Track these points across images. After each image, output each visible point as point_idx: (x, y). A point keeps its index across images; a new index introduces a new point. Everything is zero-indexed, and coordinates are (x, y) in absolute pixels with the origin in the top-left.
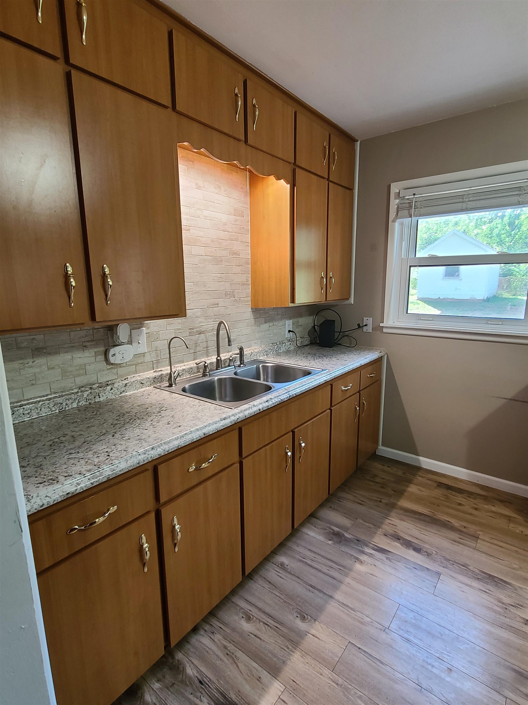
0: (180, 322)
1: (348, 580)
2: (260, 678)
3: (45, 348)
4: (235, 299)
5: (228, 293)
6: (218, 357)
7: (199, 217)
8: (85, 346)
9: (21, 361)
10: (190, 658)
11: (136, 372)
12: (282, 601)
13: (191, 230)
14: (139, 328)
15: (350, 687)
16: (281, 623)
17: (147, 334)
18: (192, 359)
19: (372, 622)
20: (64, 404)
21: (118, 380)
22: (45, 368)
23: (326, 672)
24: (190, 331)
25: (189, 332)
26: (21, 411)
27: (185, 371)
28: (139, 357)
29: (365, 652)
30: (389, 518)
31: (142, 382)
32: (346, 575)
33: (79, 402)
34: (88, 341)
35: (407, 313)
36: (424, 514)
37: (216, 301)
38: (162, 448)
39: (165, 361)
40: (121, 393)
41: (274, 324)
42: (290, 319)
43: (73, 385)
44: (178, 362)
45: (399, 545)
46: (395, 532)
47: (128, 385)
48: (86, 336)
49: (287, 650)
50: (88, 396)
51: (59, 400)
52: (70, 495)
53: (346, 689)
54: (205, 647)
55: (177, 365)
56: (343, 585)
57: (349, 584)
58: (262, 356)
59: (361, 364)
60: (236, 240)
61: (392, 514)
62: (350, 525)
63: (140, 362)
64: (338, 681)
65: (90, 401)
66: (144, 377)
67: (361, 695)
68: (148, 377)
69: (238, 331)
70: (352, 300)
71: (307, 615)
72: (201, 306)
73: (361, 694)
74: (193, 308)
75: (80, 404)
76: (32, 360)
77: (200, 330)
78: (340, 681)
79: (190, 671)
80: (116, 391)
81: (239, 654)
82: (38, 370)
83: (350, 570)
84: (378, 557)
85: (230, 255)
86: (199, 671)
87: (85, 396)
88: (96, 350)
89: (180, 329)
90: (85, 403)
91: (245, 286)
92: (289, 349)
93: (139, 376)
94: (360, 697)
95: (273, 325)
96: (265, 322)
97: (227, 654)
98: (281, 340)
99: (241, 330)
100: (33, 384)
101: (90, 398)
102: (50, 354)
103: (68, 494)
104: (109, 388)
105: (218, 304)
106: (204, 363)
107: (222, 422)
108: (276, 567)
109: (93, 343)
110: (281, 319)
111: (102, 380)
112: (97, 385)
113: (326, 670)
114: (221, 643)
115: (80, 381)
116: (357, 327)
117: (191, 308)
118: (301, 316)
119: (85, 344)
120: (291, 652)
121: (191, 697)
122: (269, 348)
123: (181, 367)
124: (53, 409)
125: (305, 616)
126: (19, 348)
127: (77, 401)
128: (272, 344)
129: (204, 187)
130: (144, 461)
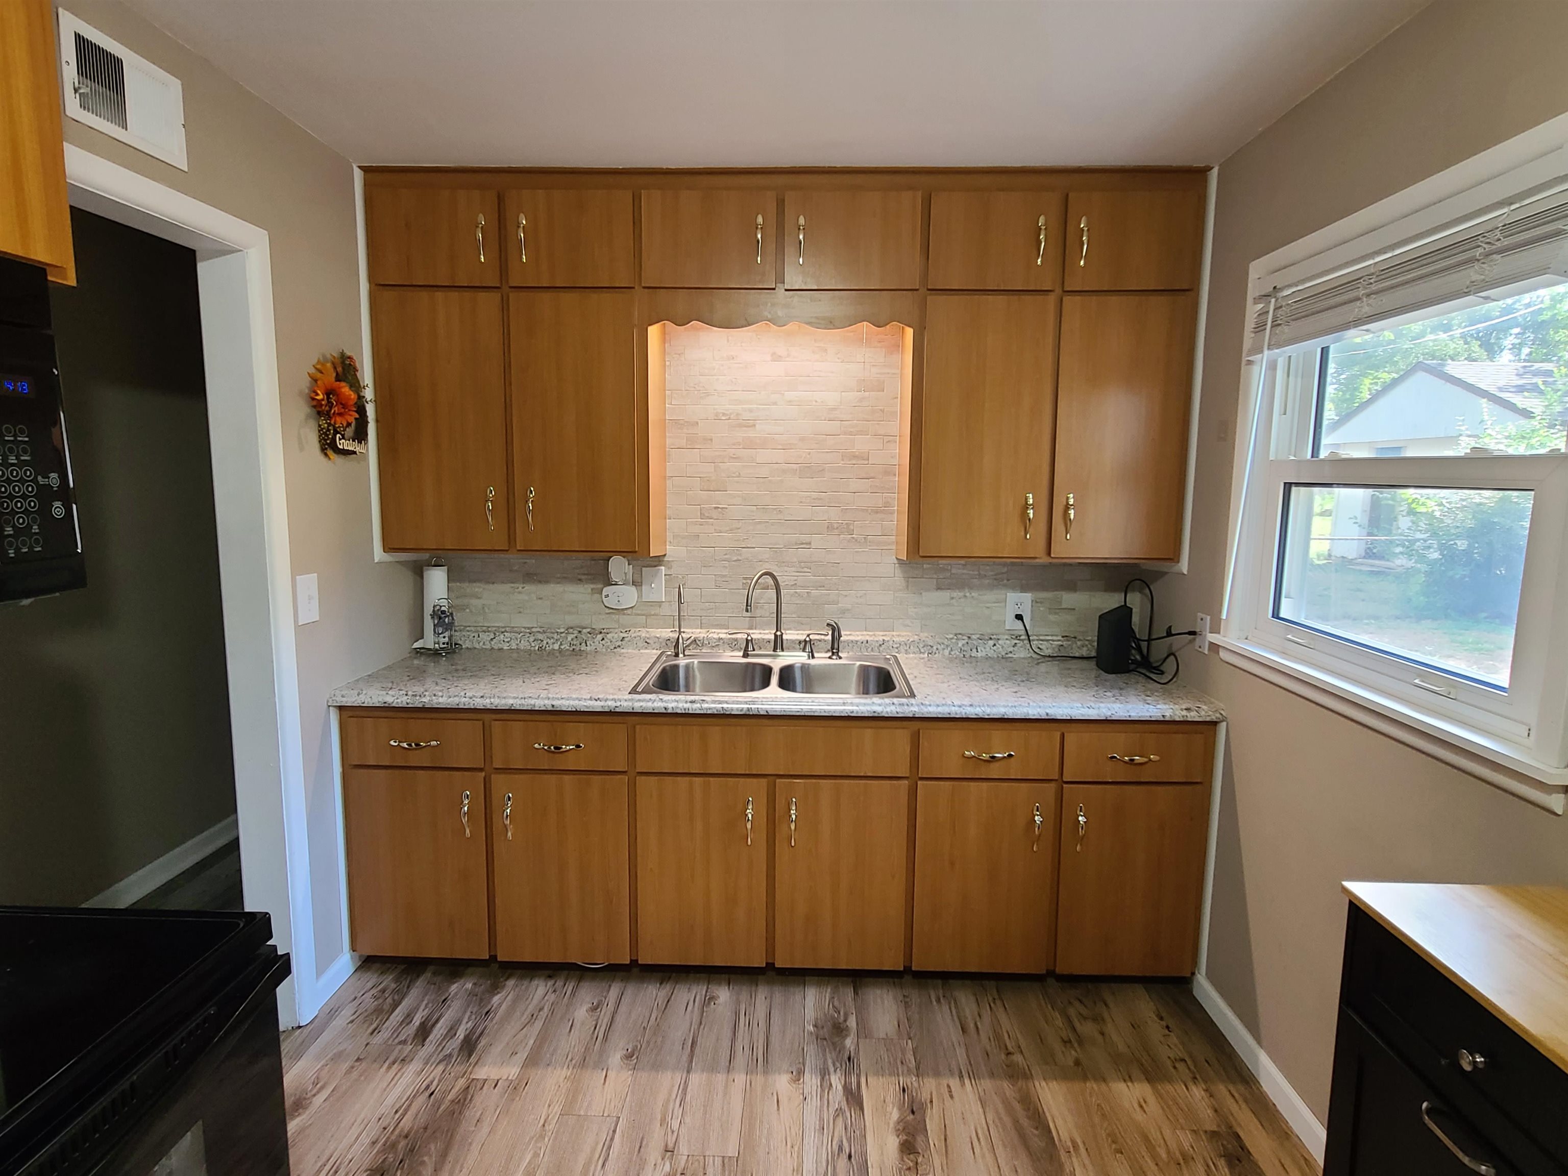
0: (727, 565)
1: (740, 1079)
2: (516, 1053)
3: (535, 574)
4: (853, 538)
5: (835, 526)
6: (777, 630)
7: (775, 404)
8: (580, 580)
9: (513, 585)
10: (512, 992)
11: (646, 626)
12: (645, 1024)
13: (757, 426)
14: (655, 566)
15: (546, 1139)
16: (606, 1038)
17: (667, 577)
18: (747, 627)
19: (673, 1132)
20: (545, 642)
21: (616, 630)
22: (534, 596)
23: (557, 1109)
24: (744, 581)
25: (743, 583)
26: (502, 636)
27: (722, 641)
28: (652, 606)
29: (612, 1139)
30: (967, 1081)
31: (648, 641)
32: (750, 1070)
33: (561, 644)
34: (584, 574)
35: (1276, 615)
36: (1050, 1132)
37: (805, 538)
38: (492, 700)
39: (694, 620)
40: (615, 648)
41: (968, 594)
42: (1024, 589)
43: (561, 623)
44: (718, 625)
45: (895, 1115)
46: (931, 1102)
47: (626, 639)
48: (582, 567)
49: (568, 1059)
50: (572, 640)
51: (540, 636)
52: (386, 705)
53: (542, 1137)
54: (531, 996)
55: (713, 631)
56: (725, 1076)
57: (734, 1080)
58: (914, 653)
59: (1047, 714)
60: (861, 433)
61: (987, 1084)
62: (882, 1035)
63: (653, 613)
64: (550, 1124)
65: (574, 647)
66: (653, 634)
67: (539, 1155)
68: (658, 636)
69: (859, 595)
70: (1184, 566)
71: (637, 1058)
72: (771, 544)
73: (542, 1155)
74: (754, 546)
75: (562, 647)
76: (522, 586)
77: (766, 582)
78: (550, 1127)
79: (496, 999)
80: (609, 643)
81: (538, 1024)
82: (526, 598)
83: (766, 1072)
84: (831, 1097)
85: (843, 460)
86: (500, 1005)
87: (569, 639)
88: (592, 586)
89: (724, 576)
90: (568, 648)
91: (880, 516)
92: (1010, 655)
93: (648, 632)
94: (536, 1155)
95: (965, 596)
96: (939, 588)
97: (532, 1015)
98: (989, 631)
99: (865, 594)
100: (520, 612)
101: (575, 643)
102: (540, 582)
103: (385, 703)
104: (600, 637)
105: (810, 544)
106: (746, 636)
107: (590, 702)
108: (701, 995)
109: (590, 577)
110: (991, 587)
111: (598, 626)
112: (588, 630)
113: (559, 1106)
114: (545, 1004)
115: (571, 620)
116: (1165, 635)
117: (749, 546)
118: (1071, 587)
119: (579, 577)
120: (566, 1066)
121: (468, 1014)
122: (940, 641)
123: (718, 633)
124: (533, 645)
125: (635, 1057)
126: (511, 571)
127: (559, 643)
128: (956, 635)
129: (788, 356)
130: (465, 705)
